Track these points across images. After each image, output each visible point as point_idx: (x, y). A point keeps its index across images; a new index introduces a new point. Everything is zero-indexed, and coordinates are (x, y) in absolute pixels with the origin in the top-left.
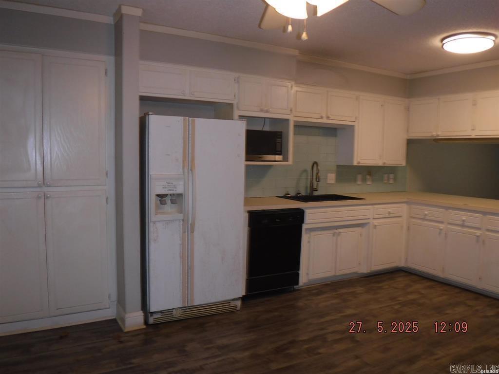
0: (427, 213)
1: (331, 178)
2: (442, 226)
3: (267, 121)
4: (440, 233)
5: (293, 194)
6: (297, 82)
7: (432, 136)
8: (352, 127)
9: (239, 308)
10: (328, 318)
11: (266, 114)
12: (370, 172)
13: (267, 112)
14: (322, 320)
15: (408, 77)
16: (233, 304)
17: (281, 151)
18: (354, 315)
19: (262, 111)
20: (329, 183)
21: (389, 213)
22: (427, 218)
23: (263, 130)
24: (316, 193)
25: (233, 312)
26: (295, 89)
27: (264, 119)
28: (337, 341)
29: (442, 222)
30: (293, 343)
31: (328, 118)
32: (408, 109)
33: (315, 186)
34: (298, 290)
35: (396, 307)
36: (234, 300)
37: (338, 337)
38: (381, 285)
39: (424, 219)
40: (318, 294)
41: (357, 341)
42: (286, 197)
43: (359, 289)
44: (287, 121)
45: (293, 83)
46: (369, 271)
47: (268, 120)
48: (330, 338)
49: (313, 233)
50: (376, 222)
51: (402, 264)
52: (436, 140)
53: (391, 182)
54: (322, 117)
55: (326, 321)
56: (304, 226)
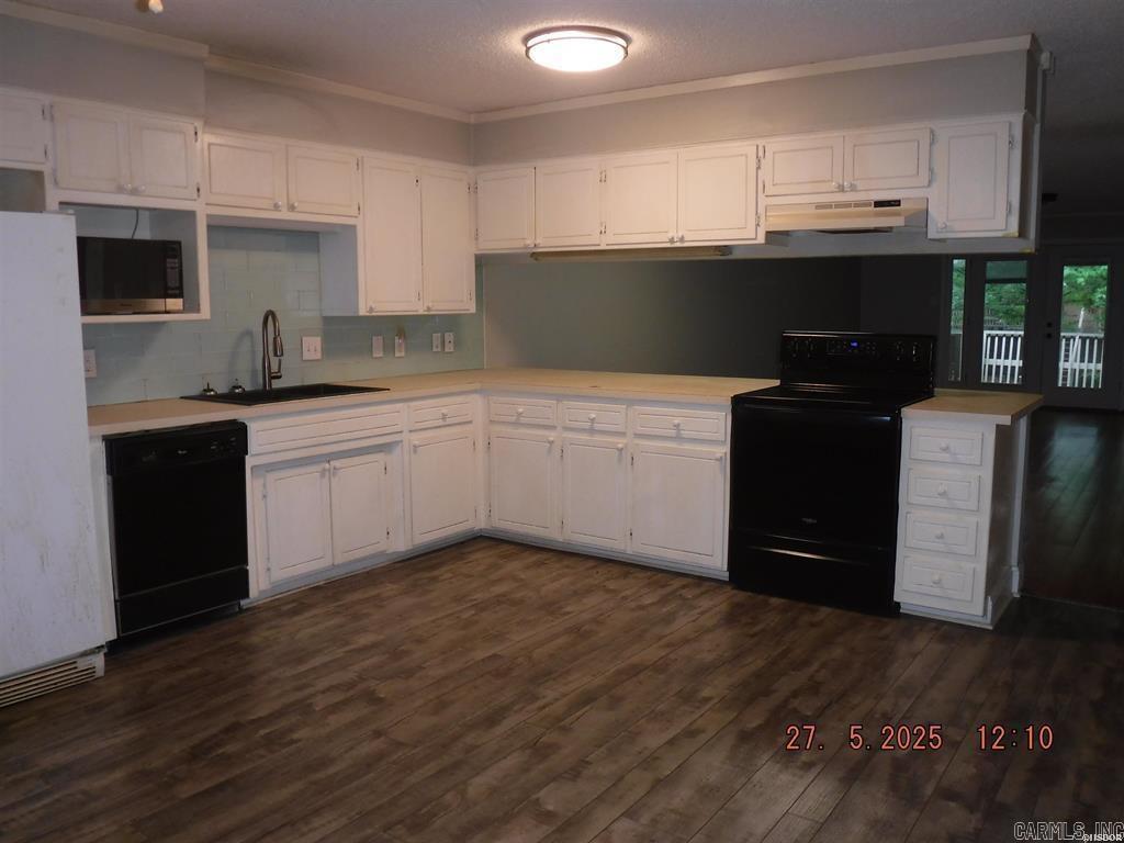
0: (521, 410)
1: (313, 346)
2: (552, 436)
3: (145, 216)
4: (550, 451)
5: (222, 389)
6: (209, 123)
7: (526, 247)
8: (353, 228)
9: (100, 672)
10: (317, 661)
11: (133, 198)
12: (401, 330)
13: (134, 192)
14: (302, 668)
15: (472, 119)
16: (82, 664)
17: (181, 288)
18: (374, 645)
19: (120, 190)
20: (307, 358)
21: (444, 417)
22: (523, 420)
23: (135, 238)
24: (277, 384)
25: (86, 683)
26: (206, 138)
27: (134, 212)
28: (334, 708)
29: (553, 428)
30: (232, 729)
31: (292, 208)
32: (473, 189)
33: (274, 368)
34: (247, 609)
35: (465, 615)
36: (85, 654)
37: (339, 697)
38: (436, 573)
39: (517, 424)
40: (295, 612)
41: (381, 700)
42: (207, 396)
43: (389, 589)
44: (190, 216)
45: (199, 124)
46: (411, 547)
47: (147, 213)
48: (320, 703)
49: (271, 477)
50: (416, 439)
51: (480, 523)
52: (534, 255)
53: (449, 348)
54: (276, 207)
55: (314, 668)
56: (250, 461)
